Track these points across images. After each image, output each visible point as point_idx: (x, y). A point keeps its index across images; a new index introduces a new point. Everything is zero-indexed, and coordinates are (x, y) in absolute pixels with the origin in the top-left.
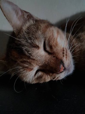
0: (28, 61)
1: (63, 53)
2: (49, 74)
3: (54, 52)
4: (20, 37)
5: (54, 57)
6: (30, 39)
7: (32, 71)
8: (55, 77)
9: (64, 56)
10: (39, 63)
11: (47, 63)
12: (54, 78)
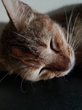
0: (36, 60)
1: (69, 51)
2: (54, 72)
3: (61, 51)
4: (23, 33)
5: (61, 55)
6: (37, 36)
7: (38, 70)
8: (60, 74)
9: (69, 54)
10: (47, 62)
11: (55, 62)
12: (58, 75)
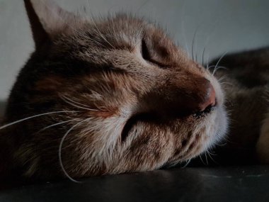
2: (170, 126)
